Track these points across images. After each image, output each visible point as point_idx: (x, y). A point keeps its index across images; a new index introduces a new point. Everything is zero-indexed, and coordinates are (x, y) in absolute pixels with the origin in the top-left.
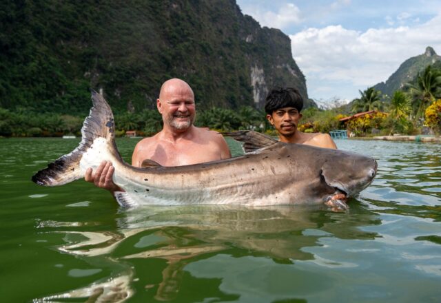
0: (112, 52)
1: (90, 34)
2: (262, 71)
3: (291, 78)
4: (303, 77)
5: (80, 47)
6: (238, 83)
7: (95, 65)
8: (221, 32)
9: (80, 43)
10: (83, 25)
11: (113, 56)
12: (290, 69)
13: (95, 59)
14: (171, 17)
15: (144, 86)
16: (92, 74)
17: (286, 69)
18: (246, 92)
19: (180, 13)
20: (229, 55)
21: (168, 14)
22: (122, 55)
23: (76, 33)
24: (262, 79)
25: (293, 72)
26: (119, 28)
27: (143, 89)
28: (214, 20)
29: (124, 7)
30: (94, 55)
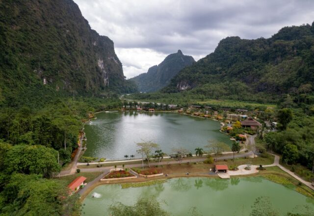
0: (45, 59)
1: (34, 49)
2: (102, 62)
3: (115, 64)
4: (121, 64)
5: (29, 56)
6: (95, 70)
7: (40, 66)
8: (84, 41)
9: (29, 54)
10: (29, 44)
11: (46, 61)
12: (114, 60)
13: (39, 63)
14: (67, 37)
15: (63, 77)
16: (38, 71)
17: (112, 59)
18: (99, 75)
19: (70, 35)
20: (90, 54)
21: (65, 36)
22: (50, 60)
23: (26, 48)
24: (103, 66)
25: (116, 61)
26: (46, 46)
27: (62, 78)
28: (81, 35)
29: (46, 33)
30: (38, 61)
